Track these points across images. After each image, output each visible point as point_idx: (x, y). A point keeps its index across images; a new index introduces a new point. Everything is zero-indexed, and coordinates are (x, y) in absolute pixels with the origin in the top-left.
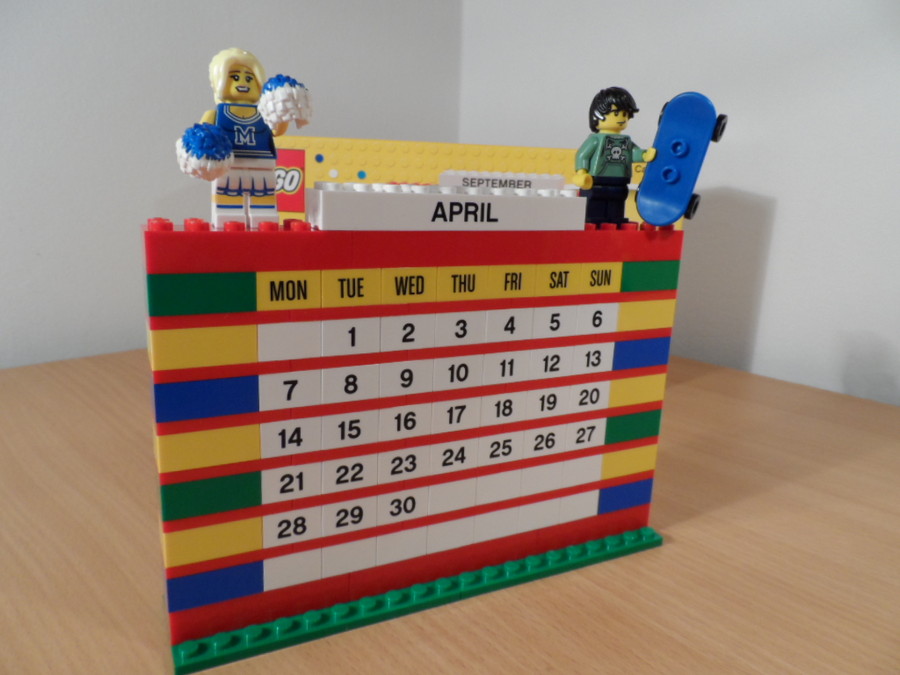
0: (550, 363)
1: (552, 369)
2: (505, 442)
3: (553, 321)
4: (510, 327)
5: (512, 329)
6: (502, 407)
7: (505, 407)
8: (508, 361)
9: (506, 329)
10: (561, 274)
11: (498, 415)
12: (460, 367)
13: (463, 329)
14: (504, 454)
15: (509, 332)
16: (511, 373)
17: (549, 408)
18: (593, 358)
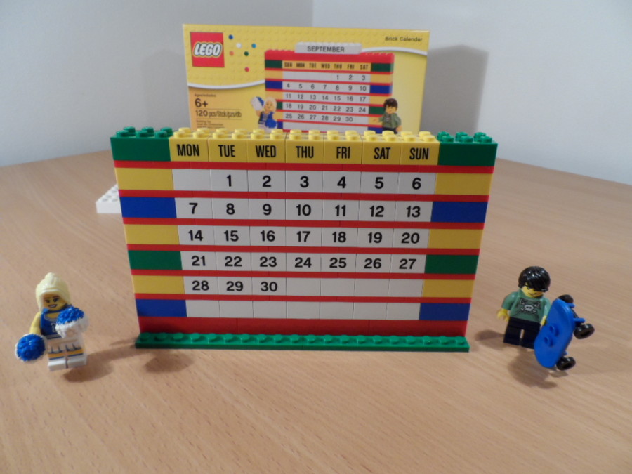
0: (376, 212)
1: (377, 215)
2: (341, 259)
3: (377, 182)
4: (342, 183)
5: (344, 185)
6: (338, 237)
7: (341, 237)
8: (341, 206)
9: (339, 184)
10: (383, 149)
11: (335, 241)
12: (305, 206)
13: (306, 182)
14: (340, 266)
15: (341, 187)
16: (344, 215)
17: (376, 242)
18: (413, 212)
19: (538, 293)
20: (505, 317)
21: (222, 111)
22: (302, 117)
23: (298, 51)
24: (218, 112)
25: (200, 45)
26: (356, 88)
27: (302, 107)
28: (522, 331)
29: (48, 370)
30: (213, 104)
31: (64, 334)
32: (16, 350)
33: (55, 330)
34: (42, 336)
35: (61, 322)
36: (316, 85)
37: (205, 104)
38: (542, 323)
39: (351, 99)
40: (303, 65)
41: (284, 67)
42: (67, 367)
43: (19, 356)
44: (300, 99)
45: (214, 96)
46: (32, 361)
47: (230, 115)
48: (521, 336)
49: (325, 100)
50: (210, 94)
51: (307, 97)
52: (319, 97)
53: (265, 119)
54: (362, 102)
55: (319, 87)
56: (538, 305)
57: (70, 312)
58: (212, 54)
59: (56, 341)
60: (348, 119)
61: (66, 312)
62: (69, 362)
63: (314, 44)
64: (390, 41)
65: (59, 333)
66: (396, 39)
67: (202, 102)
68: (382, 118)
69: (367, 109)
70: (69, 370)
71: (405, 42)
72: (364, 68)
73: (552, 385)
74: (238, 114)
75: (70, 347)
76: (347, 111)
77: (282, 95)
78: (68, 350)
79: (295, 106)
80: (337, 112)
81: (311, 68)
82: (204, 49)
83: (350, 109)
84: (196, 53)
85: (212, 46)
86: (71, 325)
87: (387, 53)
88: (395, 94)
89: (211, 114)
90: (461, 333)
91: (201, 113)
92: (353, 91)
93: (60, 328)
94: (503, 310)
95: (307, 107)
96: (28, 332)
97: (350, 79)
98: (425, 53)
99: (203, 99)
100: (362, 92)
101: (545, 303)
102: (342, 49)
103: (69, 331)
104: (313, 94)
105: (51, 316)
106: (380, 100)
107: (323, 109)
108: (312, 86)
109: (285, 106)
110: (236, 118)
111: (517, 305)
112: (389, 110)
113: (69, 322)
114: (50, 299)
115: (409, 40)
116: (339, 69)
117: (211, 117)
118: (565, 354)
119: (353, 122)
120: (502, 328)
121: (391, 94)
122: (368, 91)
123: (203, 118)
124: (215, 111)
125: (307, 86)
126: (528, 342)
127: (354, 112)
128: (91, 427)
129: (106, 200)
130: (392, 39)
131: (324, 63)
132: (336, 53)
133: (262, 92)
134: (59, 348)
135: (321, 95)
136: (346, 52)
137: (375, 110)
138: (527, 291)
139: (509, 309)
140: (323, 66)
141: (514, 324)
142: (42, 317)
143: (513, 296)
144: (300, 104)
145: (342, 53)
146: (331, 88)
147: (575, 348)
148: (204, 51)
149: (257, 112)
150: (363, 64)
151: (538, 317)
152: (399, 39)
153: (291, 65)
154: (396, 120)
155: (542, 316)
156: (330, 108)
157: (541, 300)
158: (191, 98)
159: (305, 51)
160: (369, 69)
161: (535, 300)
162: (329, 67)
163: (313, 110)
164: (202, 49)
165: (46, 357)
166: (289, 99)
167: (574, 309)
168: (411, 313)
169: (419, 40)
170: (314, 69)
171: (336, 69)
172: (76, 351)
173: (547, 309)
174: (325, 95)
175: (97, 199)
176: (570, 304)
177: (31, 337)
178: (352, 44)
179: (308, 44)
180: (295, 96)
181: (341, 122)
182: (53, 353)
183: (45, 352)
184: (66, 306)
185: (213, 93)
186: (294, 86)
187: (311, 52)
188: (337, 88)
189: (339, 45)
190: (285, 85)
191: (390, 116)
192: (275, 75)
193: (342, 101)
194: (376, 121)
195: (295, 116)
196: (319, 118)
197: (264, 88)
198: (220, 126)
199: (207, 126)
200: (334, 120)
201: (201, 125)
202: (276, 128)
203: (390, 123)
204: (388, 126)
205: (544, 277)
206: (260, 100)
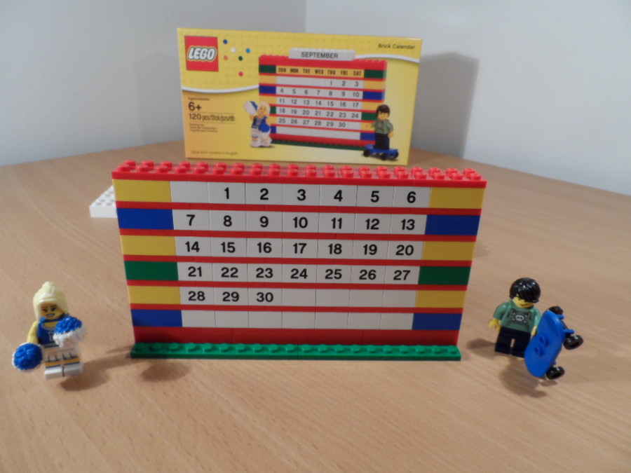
0: (371, 224)
1: (373, 228)
2: (337, 270)
3: (373, 196)
4: (339, 196)
5: (340, 199)
6: (334, 248)
7: (336, 249)
8: (337, 219)
9: (335, 198)
11: (331, 253)
12: (301, 219)
13: (303, 195)
14: (335, 277)
15: (338, 200)
16: (340, 227)
17: (371, 254)
18: (407, 224)
19: (529, 304)
20: (496, 327)
21: (216, 115)
22: (296, 121)
23: (292, 56)
24: (212, 116)
25: (195, 49)
26: (349, 94)
27: (296, 112)
28: (513, 341)
29: (45, 378)
30: (207, 108)
31: (62, 343)
32: (13, 359)
33: (52, 339)
34: (39, 345)
35: (60, 332)
36: (309, 90)
37: (199, 107)
38: (533, 333)
39: (344, 104)
40: (297, 71)
41: (277, 71)
42: (64, 375)
43: (16, 365)
44: (293, 104)
45: (208, 100)
46: (29, 370)
47: (223, 119)
48: (512, 345)
49: (319, 106)
50: (203, 97)
51: (300, 102)
52: (313, 103)
53: (258, 124)
54: (355, 108)
55: (312, 92)
56: (529, 315)
57: (68, 322)
58: (206, 58)
59: (53, 349)
60: (341, 125)
61: (64, 322)
62: (65, 370)
63: (307, 50)
64: (383, 49)
65: (57, 343)
66: (389, 46)
67: (196, 105)
68: (374, 123)
69: (360, 114)
70: (65, 379)
71: (399, 49)
72: (357, 74)
73: (541, 394)
74: (232, 118)
75: (67, 355)
76: (340, 116)
77: (276, 100)
78: (65, 359)
79: (288, 111)
80: (330, 117)
81: (305, 74)
82: (198, 53)
83: (343, 115)
84: (191, 57)
85: (206, 50)
86: (69, 334)
87: (380, 60)
89: (205, 118)
90: (453, 342)
91: (193, 117)
92: (345, 97)
93: (58, 338)
94: (494, 319)
95: (300, 112)
96: (25, 340)
97: (343, 85)
98: (417, 61)
99: (196, 103)
100: (355, 98)
101: (535, 314)
102: (336, 55)
103: (67, 340)
104: (306, 99)
105: (48, 325)
106: (372, 106)
107: (316, 114)
108: (306, 92)
109: (278, 110)
110: (229, 121)
111: (508, 315)
112: (382, 116)
113: (67, 331)
114: (47, 308)
115: (402, 47)
116: (332, 75)
117: (205, 121)
118: (554, 363)
119: (346, 128)
120: (493, 337)
121: (384, 101)
122: (361, 97)
123: (197, 121)
124: (209, 115)
125: (300, 92)
126: (519, 351)
127: (346, 118)
128: (89, 436)
129: (99, 204)
130: (385, 46)
131: (318, 69)
132: (329, 59)
133: (256, 97)
134: (56, 357)
135: (314, 100)
136: (340, 58)
137: (367, 116)
138: (518, 302)
139: (501, 318)
140: (317, 72)
141: (505, 334)
142: (40, 325)
143: (504, 306)
144: (294, 109)
145: (335, 59)
146: (325, 93)
147: (565, 358)
148: (199, 55)
149: (250, 116)
150: (356, 70)
151: (529, 327)
152: (391, 46)
153: (285, 70)
155: (533, 326)
156: (324, 113)
157: (532, 311)
158: (185, 101)
159: (299, 57)
160: (362, 75)
161: (527, 311)
162: (322, 73)
163: (306, 115)
164: (196, 53)
165: (43, 366)
166: (282, 103)
167: (564, 320)
168: (404, 322)
169: (412, 48)
170: (308, 74)
171: (330, 75)
172: (73, 359)
173: (537, 320)
174: (319, 100)
175: (90, 204)
176: (560, 316)
177: (28, 346)
178: (345, 51)
179: (302, 50)
180: (288, 101)
181: (334, 127)
182: (49, 361)
183: (42, 361)
184: (63, 316)
185: (207, 97)
186: (288, 91)
187: (305, 58)
188: (331, 93)
189: (333, 51)
190: (278, 90)
191: (382, 122)
192: (268, 80)
193: (335, 107)
194: (368, 127)
195: (288, 121)
196: (312, 123)
197: (257, 93)
198: (214, 130)
199: (201, 129)
200: (327, 125)
201: (194, 128)
202: (269, 132)
203: (382, 129)
204: (379, 132)
205: (535, 288)
206: (254, 104)
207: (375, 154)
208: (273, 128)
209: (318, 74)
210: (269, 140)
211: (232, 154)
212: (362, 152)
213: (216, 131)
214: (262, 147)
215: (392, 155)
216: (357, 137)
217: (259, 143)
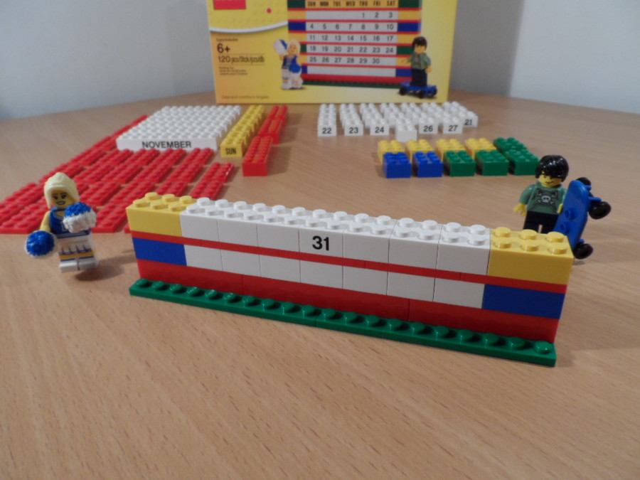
19: (556, 182)
20: (522, 213)
21: (245, 56)
22: (327, 60)
24: (240, 57)
26: (383, 27)
27: (327, 49)
30: (236, 49)
31: (71, 227)
32: (25, 244)
34: (52, 234)
35: (69, 216)
36: (341, 24)
37: (227, 49)
39: (378, 38)
40: (327, 4)
41: (307, 6)
42: (79, 269)
43: (29, 251)
44: (324, 41)
45: (236, 40)
46: (41, 256)
47: (252, 60)
49: (351, 41)
50: (231, 38)
51: (331, 38)
52: (344, 38)
53: (288, 64)
54: (389, 42)
55: (344, 27)
56: (555, 194)
57: (77, 206)
59: (66, 241)
60: (375, 61)
61: (73, 206)
62: (80, 264)
65: (67, 227)
67: (224, 47)
68: (410, 58)
69: (395, 48)
72: (391, 4)
74: (261, 59)
75: (81, 248)
76: (374, 51)
77: (306, 37)
78: (79, 252)
79: (319, 49)
80: (363, 53)
81: (336, 7)
83: (377, 50)
88: (424, 32)
89: (234, 60)
91: (223, 59)
92: (379, 30)
94: (520, 204)
95: (331, 49)
97: (376, 17)
99: (225, 44)
100: (390, 30)
101: (561, 193)
103: (76, 223)
104: (338, 35)
105: (59, 214)
106: (408, 39)
107: (348, 51)
108: (337, 27)
109: (308, 47)
110: (259, 63)
111: (534, 197)
112: (418, 50)
113: (76, 214)
114: (58, 195)
116: (364, 7)
117: (235, 63)
119: (380, 64)
121: (420, 32)
122: (395, 29)
123: (226, 64)
124: (238, 56)
125: (331, 27)
127: (380, 53)
133: (285, 35)
134: (70, 249)
135: (346, 36)
137: (403, 50)
138: (544, 180)
139: (527, 202)
140: (347, 3)
141: (532, 219)
142: (52, 214)
143: (530, 189)
144: (325, 46)
146: (357, 27)
149: (280, 55)
151: (555, 209)
153: (314, 4)
154: (426, 60)
155: (559, 205)
156: (356, 49)
157: (559, 189)
158: (213, 43)
160: (396, 5)
161: (553, 190)
162: (354, 5)
163: (338, 52)
166: (313, 41)
167: (591, 191)
170: (338, 7)
171: (362, 7)
172: (87, 252)
173: (563, 197)
174: (351, 35)
176: (587, 186)
177: (40, 233)
180: (319, 38)
181: (367, 64)
182: (63, 253)
185: (236, 38)
186: (318, 26)
188: (363, 27)
190: (308, 26)
191: (419, 56)
192: (298, 15)
193: (368, 41)
194: (404, 62)
195: (319, 60)
196: (344, 60)
197: (286, 30)
198: (243, 73)
199: (230, 72)
200: (361, 62)
201: (224, 72)
202: (300, 73)
203: (419, 64)
204: (417, 67)
205: (562, 164)
206: (283, 43)
207: (411, 92)
208: (304, 67)
209: (349, 7)
210: (301, 81)
211: (263, 97)
212: (397, 90)
213: (246, 74)
214: (293, 89)
215: (429, 92)
216: (391, 73)
217: (290, 85)
